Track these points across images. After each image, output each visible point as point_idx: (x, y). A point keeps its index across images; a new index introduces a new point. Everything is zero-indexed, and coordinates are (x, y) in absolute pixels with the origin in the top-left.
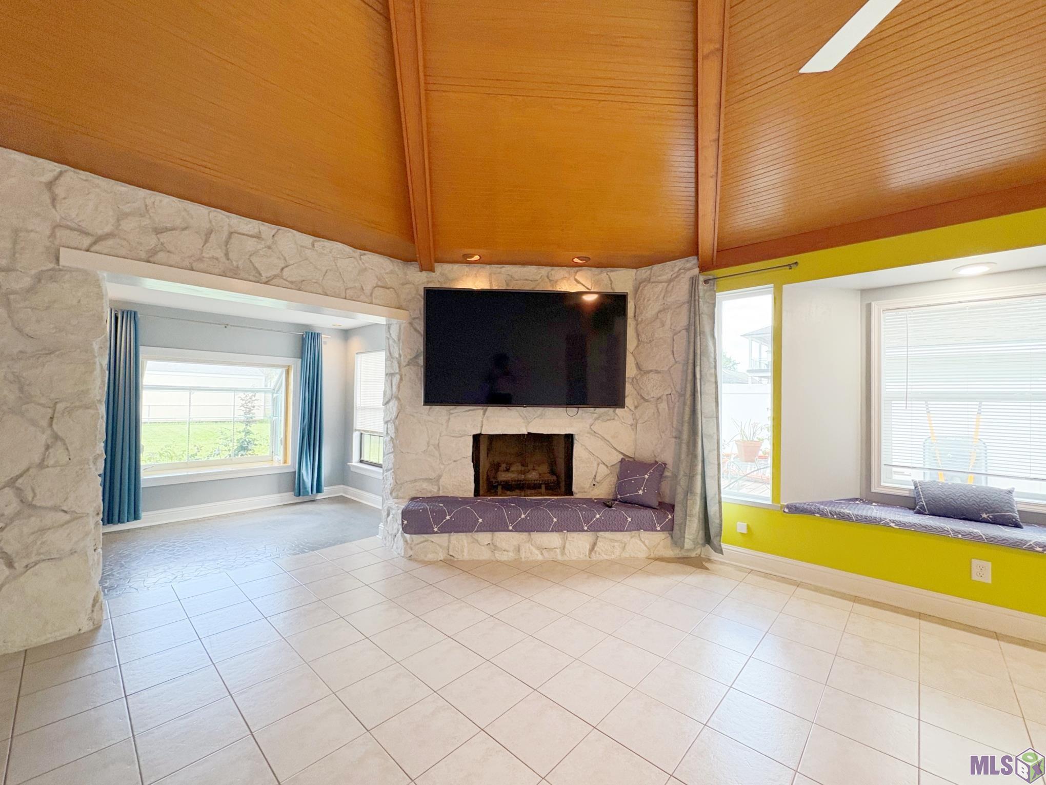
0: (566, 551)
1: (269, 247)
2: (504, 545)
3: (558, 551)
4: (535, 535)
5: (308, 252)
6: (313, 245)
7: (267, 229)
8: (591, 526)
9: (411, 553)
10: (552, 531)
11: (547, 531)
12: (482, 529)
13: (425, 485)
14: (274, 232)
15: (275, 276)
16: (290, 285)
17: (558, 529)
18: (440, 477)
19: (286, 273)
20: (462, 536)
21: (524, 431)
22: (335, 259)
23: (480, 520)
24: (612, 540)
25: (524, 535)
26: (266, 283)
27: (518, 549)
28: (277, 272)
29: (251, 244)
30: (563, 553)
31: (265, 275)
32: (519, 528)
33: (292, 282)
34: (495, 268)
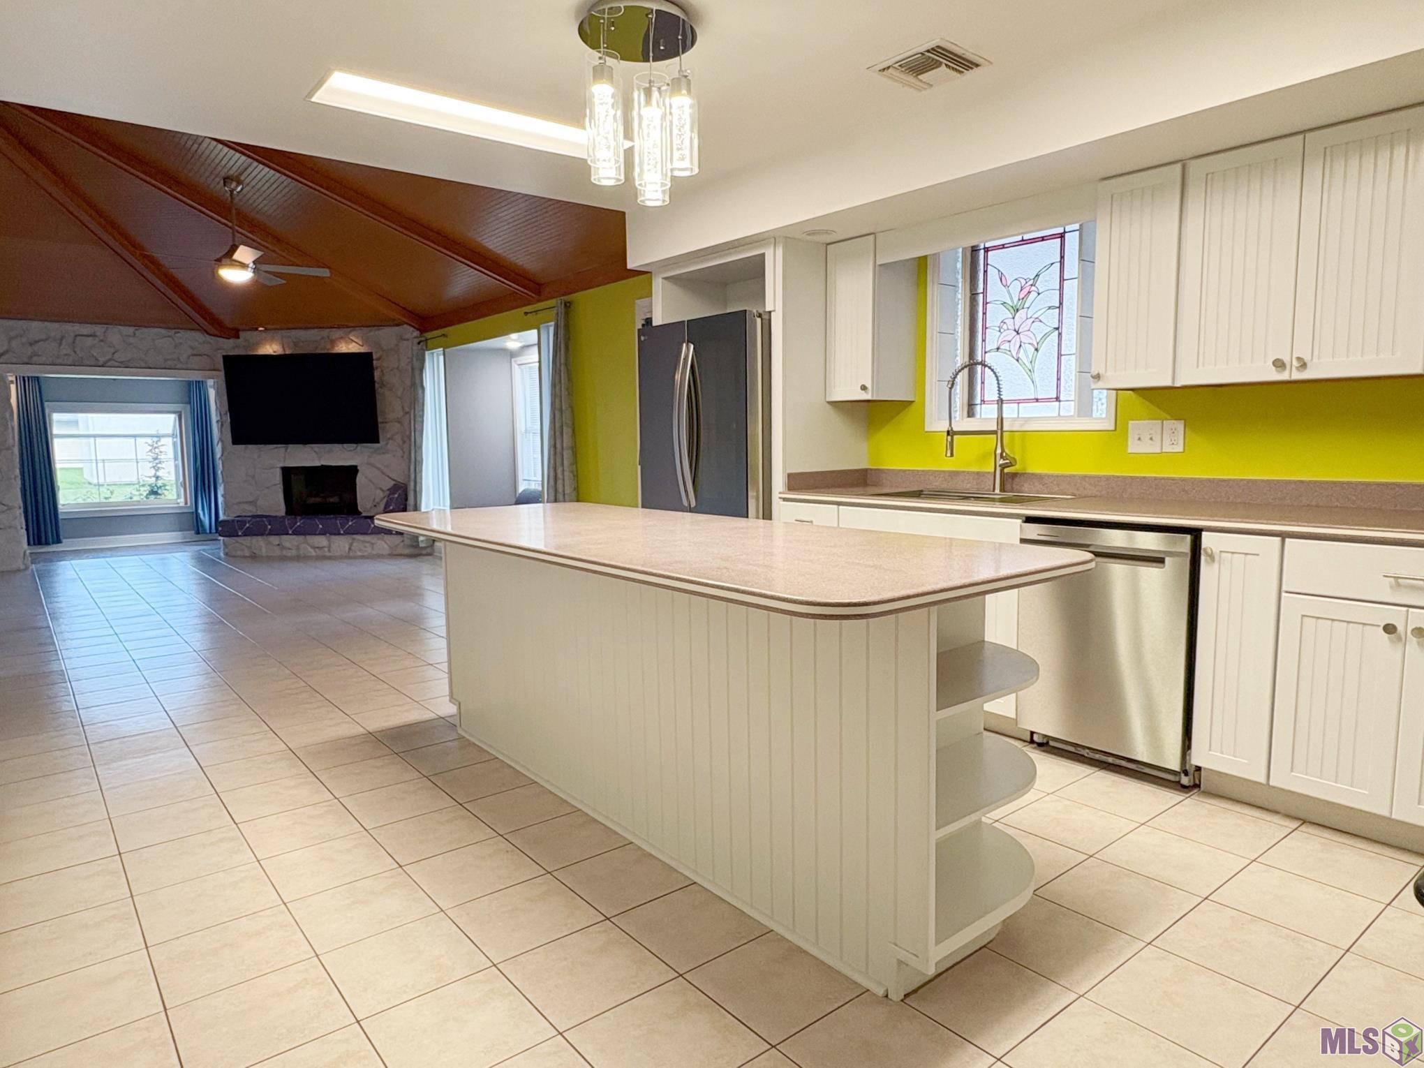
0: (331, 550)
1: (102, 341)
2: (287, 545)
3: (326, 549)
4: (308, 537)
5: (132, 340)
6: (135, 334)
7: (98, 329)
8: (346, 530)
9: (227, 550)
10: (319, 534)
11: (315, 534)
12: (271, 533)
13: (246, 507)
14: (103, 330)
15: (109, 360)
16: (120, 365)
17: (323, 533)
18: (257, 500)
19: (116, 356)
20: (259, 538)
21: (317, 464)
22: (153, 340)
23: (269, 527)
24: (364, 542)
25: (301, 538)
26: (102, 366)
27: (298, 548)
28: (109, 357)
29: (89, 341)
30: (329, 551)
31: (102, 360)
32: (296, 533)
33: (121, 362)
34: (285, 333)
